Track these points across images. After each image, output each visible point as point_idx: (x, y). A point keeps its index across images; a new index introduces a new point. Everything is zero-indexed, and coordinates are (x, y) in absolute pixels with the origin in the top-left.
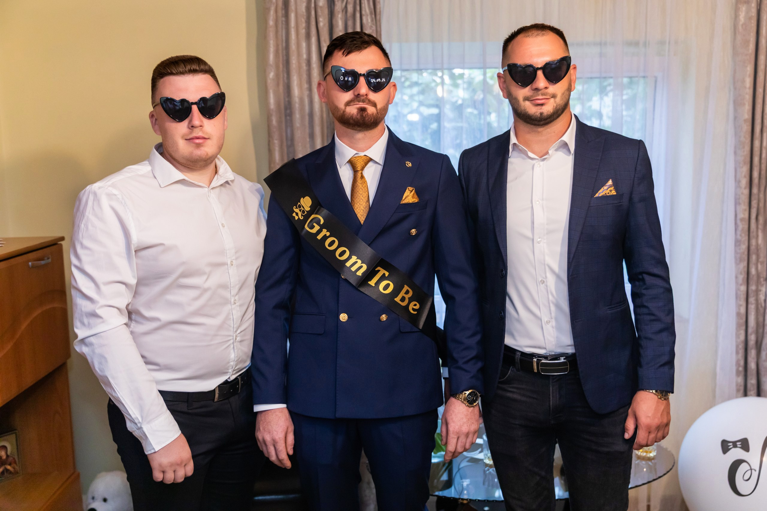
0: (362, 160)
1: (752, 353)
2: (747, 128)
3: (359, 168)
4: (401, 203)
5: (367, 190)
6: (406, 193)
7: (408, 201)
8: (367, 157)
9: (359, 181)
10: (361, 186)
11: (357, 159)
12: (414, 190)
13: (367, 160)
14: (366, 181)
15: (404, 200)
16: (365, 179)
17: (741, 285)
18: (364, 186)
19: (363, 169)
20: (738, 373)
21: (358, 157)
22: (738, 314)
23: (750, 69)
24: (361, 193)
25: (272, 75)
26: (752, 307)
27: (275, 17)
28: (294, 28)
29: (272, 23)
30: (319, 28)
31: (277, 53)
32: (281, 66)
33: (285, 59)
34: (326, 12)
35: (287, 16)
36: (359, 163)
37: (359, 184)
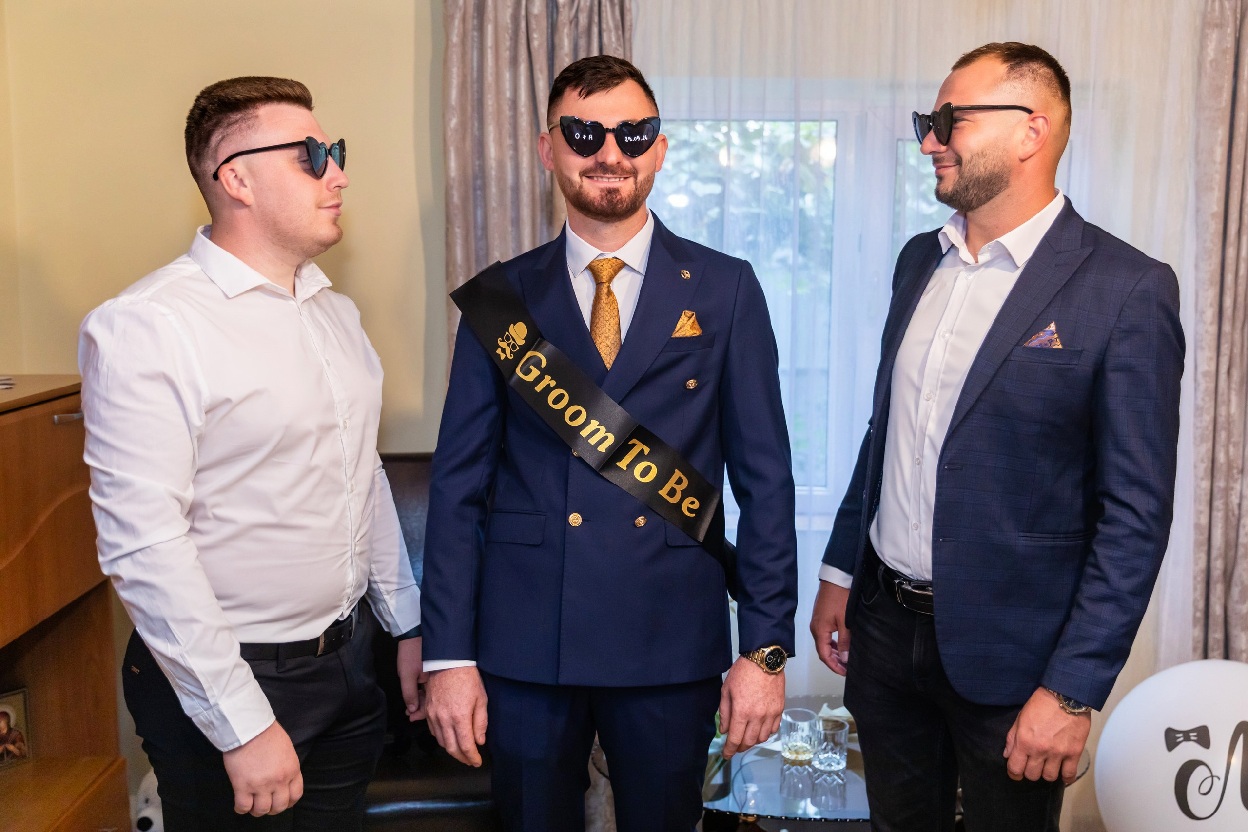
0: (609, 266)
1: (1218, 590)
2: (1215, 226)
3: (604, 279)
4: (673, 336)
5: (616, 314)
6: (681, 320)
7: (684, 333)
8: (617, 260)
9: (604, 300)
10: (607, 307)
11: (601, 264)
12: (694, 316)
13: (618, 266)
14: (616, 300)
15: (677, 331)
16: (614, 295)
17: (1202, 479)
18: (612, 308)
19: (610, 280)
20: (1194, 621)
21: (604, 260)
22: (1197, 526)
23: (1222, 133)
24: (607, 318)
25: (454, 122)
26: (1219, 515)
27: (461, 31)
28: (491, 48)
29: (455, 39)
30: (533, 50)
31: (463, 87)
32: (469, 108)
33: (476, 97)
34: (544, 24)
35: (481, 29)
36: (605, 269)
37: (604, 304)
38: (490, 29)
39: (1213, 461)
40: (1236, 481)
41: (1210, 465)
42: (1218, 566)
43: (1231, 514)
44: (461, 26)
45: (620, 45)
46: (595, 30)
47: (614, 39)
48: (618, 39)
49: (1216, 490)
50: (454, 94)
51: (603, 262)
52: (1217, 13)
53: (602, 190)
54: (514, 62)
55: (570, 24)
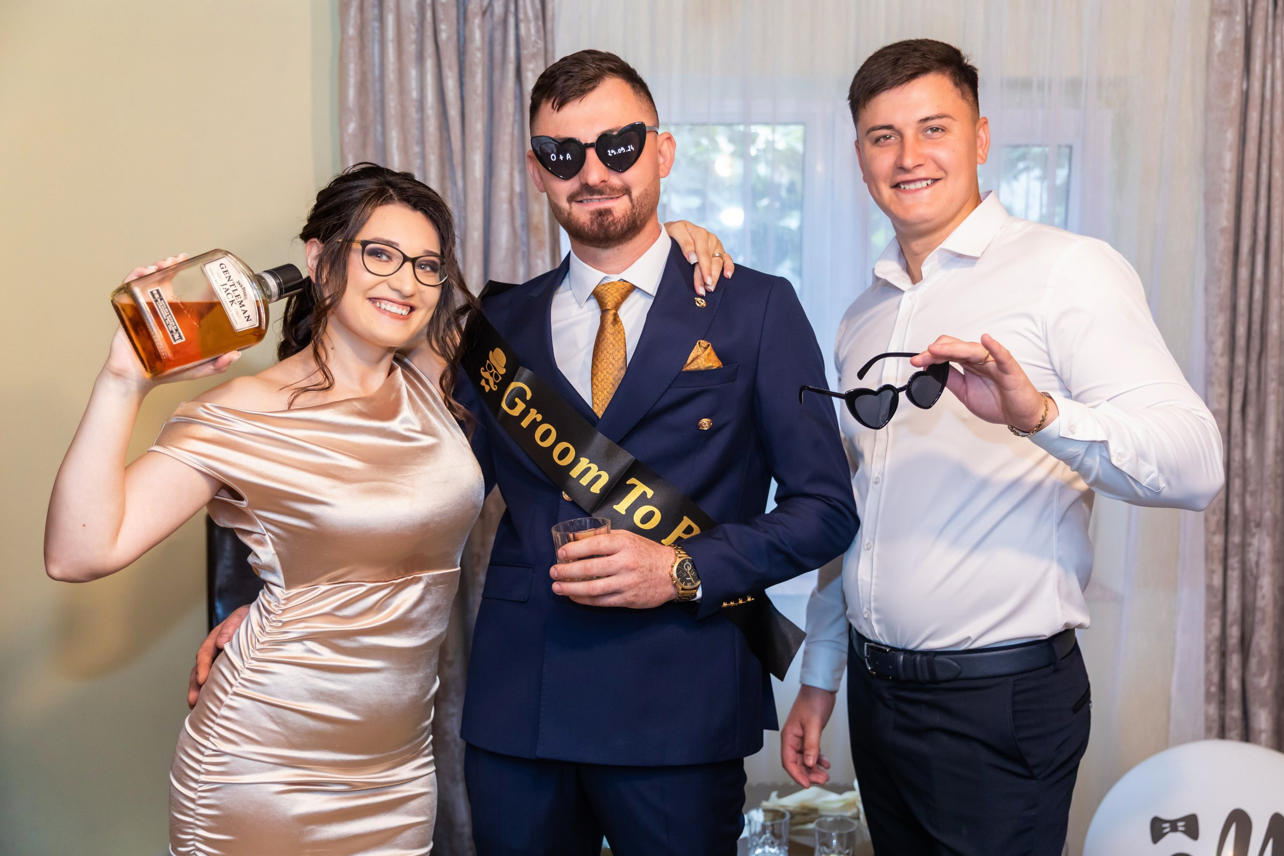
0: (615, 290)
1: (1235, 660)
2: (1225, 243)
3: (610, 305)
4: (684, 370)
6: (694, 351)
7: (696, 367)
8: (625, 283)
9: (609, 330)
10: (611, 339)
11: (606, 289)
12: (710, 347)
13: (626, 289)
14: (623, 330)
15: (689, 364)
16: (622, 324)
17: (1214, 533)
18: (617, 339)
19: (617, 306)
20: (1208, 697)
21: (609, 284)
22: (1209, 588)
23: (1232, 136)
24: (611, 351)
25: (352, 127)
26: (1234, 575)
27: (359, 21)
28: (393, 41)
29: (352, 31)
30: (440, 44)
31: (362, 86)
32: (371, 111)
33: (378, 98)
34: (453, 13)
35: (381, 19)
36: (609, 295)
37: (608, 335)
38: (390, 19)
39: (1227, 512)
40: (1253, 535)
41: (1223, 518)
42: (1234, 632)
43: (1248, 573)
44: (358, 16)
45: (540, 38)
46: (511, 20)
47: (533, 31)
48: (538, 31)
49: (1230, 546)
50: (352, 93)
51: (608, 287)
53: (593, 212)
54: (420, 57)
55: (484, 13)
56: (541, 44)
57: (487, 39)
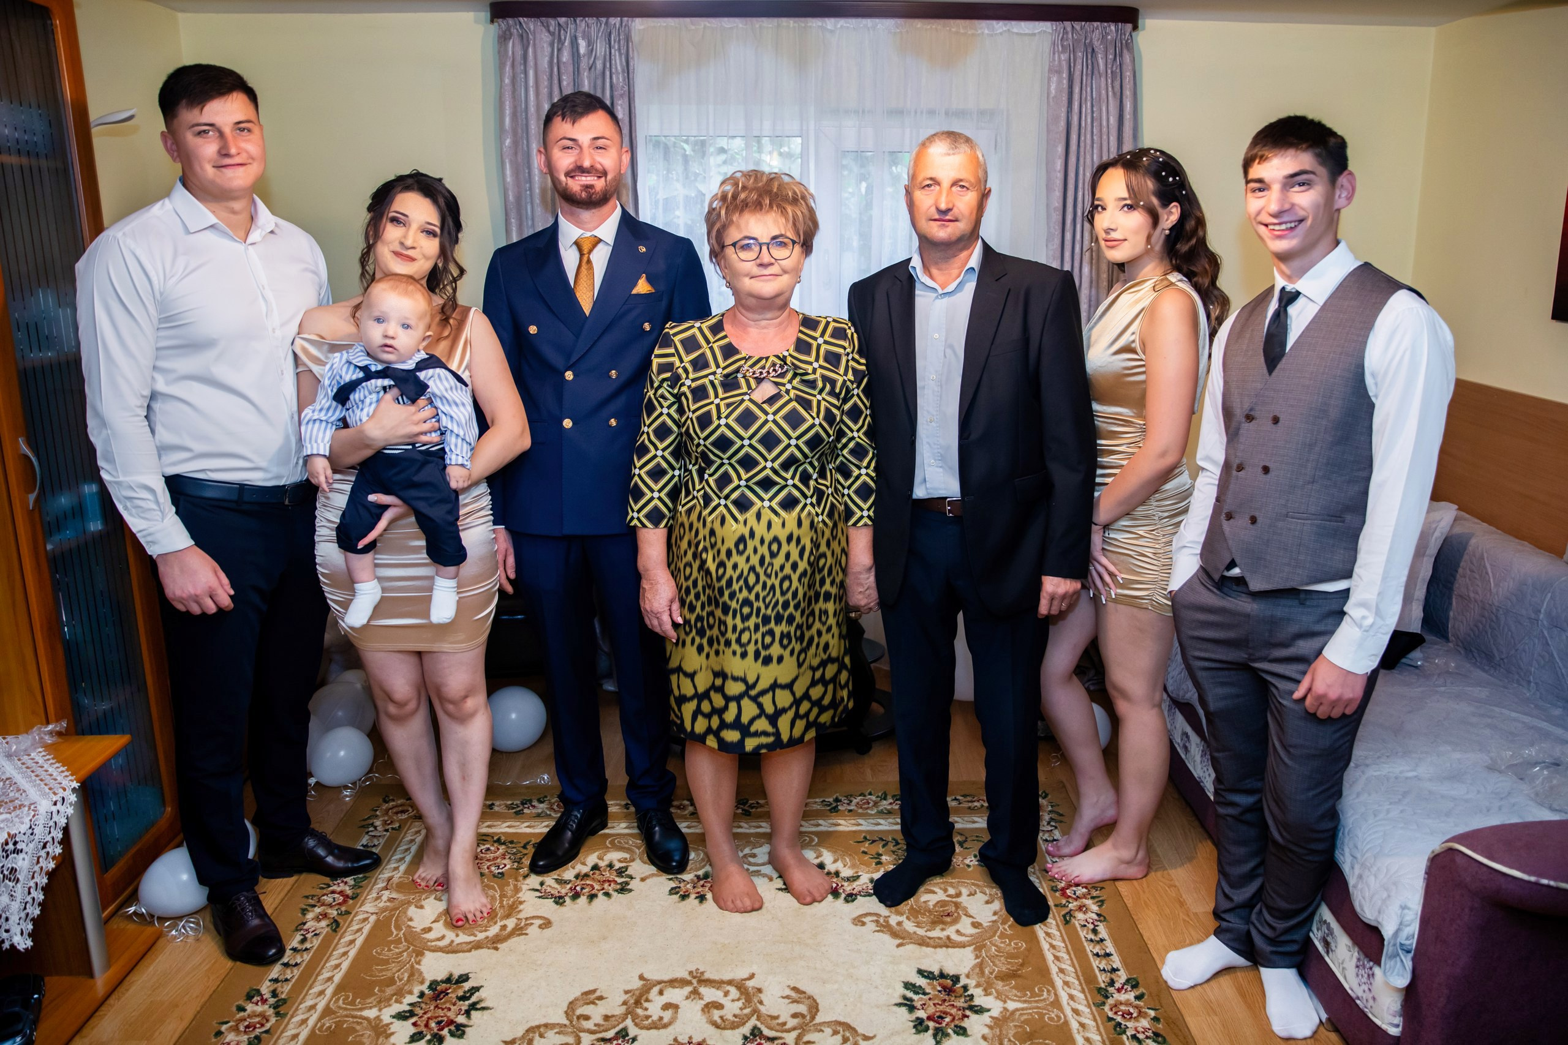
0: (590, 242)
2: (1057, 217)
3: (586, 251)
4: (633, 294)
5: (593, 275)
6: (638, 281)
7: (641, 291)
8: (595, 237)
9: (584, 268)
10: (586, 271)
11: (583, 241)
12: (648, 279)
13: (596, 241)
14: (593, 265)
15: (636, 290)
16: (592, 262)
18: (590, 271)
19: (590, 251)
21: (586, 237)
23: (1060, 149)
24: (585, 280)
25: (508, 142)
27: (511, 73)
28: (533, 86)
29: (507, 81)
31: (514, 115)
32: (520, 131)
33: (524, 122)
34: (571, 69)
35: (526, 73)
36: (586, 244)
37: (584, 270)
38: (531, 73)
44: (511, 70)
46: (608, 73)
48: (624, 80)
50: (507, 120)
51: (585, 239)
52: (1056, 63)
53: (582, 186)
55: (590, 69)
56: (626, 88)
57: (592, 85)
